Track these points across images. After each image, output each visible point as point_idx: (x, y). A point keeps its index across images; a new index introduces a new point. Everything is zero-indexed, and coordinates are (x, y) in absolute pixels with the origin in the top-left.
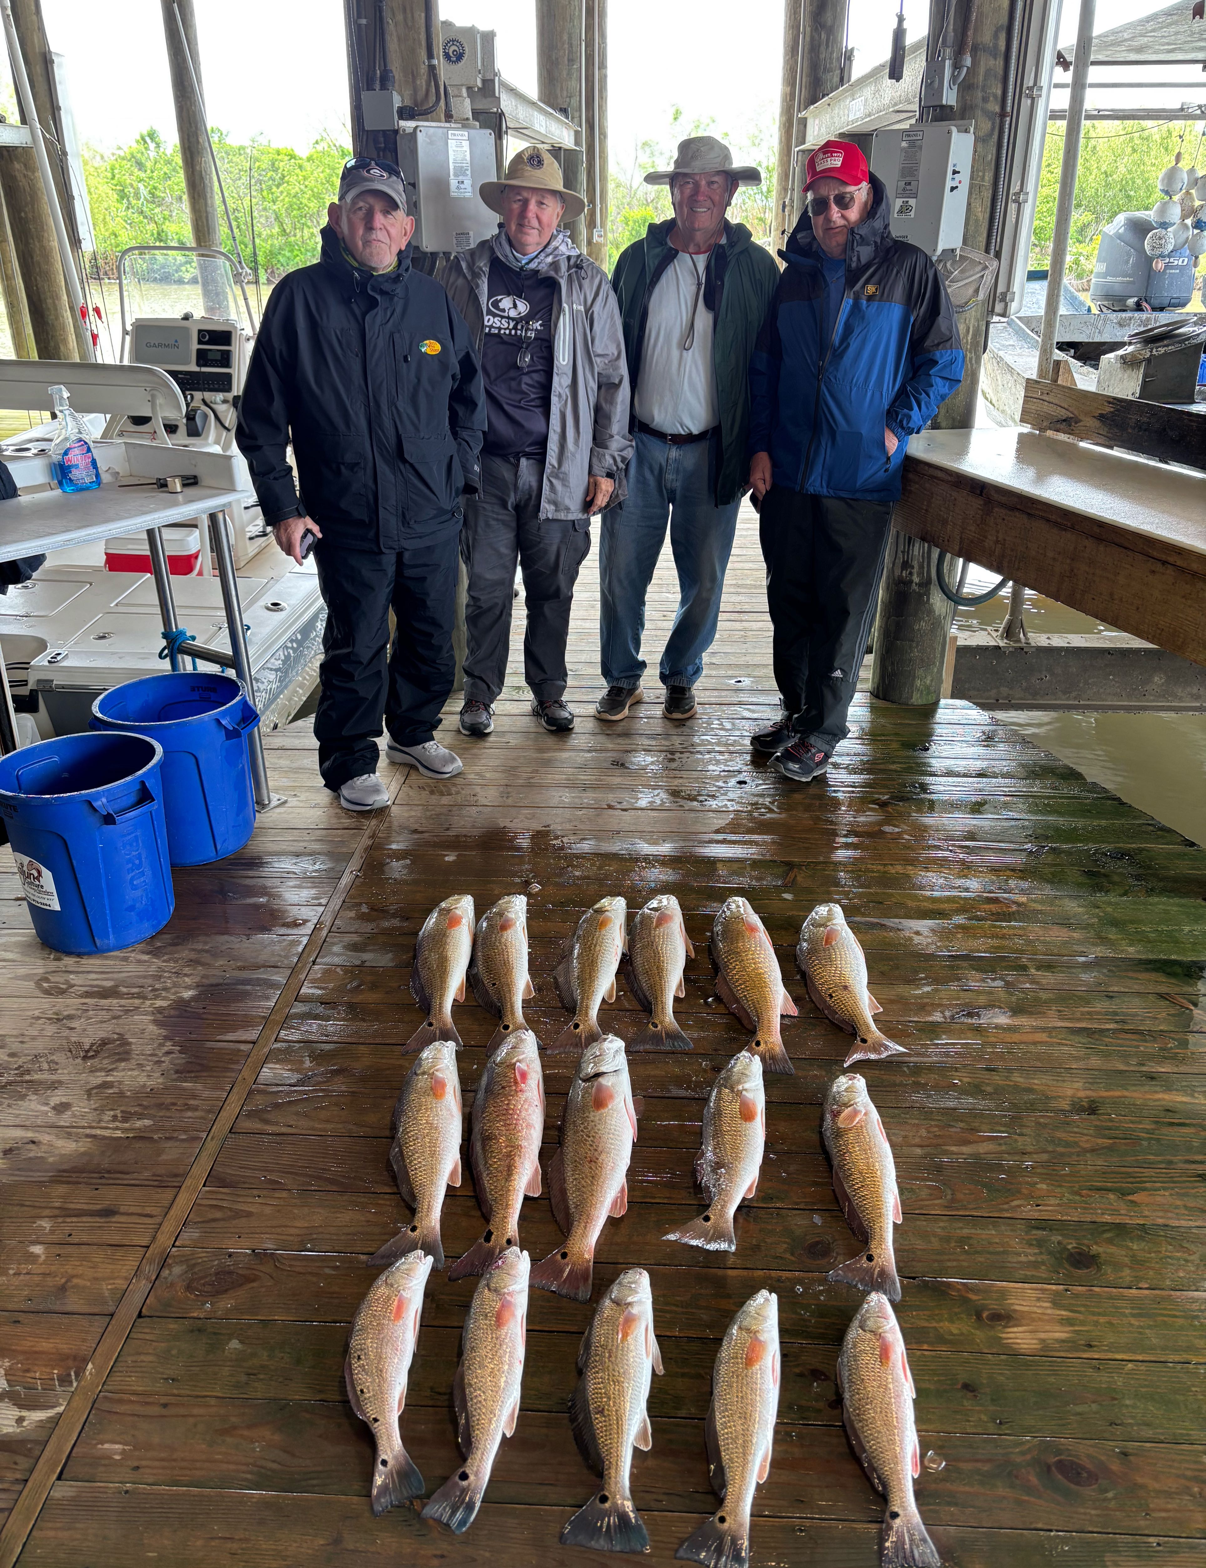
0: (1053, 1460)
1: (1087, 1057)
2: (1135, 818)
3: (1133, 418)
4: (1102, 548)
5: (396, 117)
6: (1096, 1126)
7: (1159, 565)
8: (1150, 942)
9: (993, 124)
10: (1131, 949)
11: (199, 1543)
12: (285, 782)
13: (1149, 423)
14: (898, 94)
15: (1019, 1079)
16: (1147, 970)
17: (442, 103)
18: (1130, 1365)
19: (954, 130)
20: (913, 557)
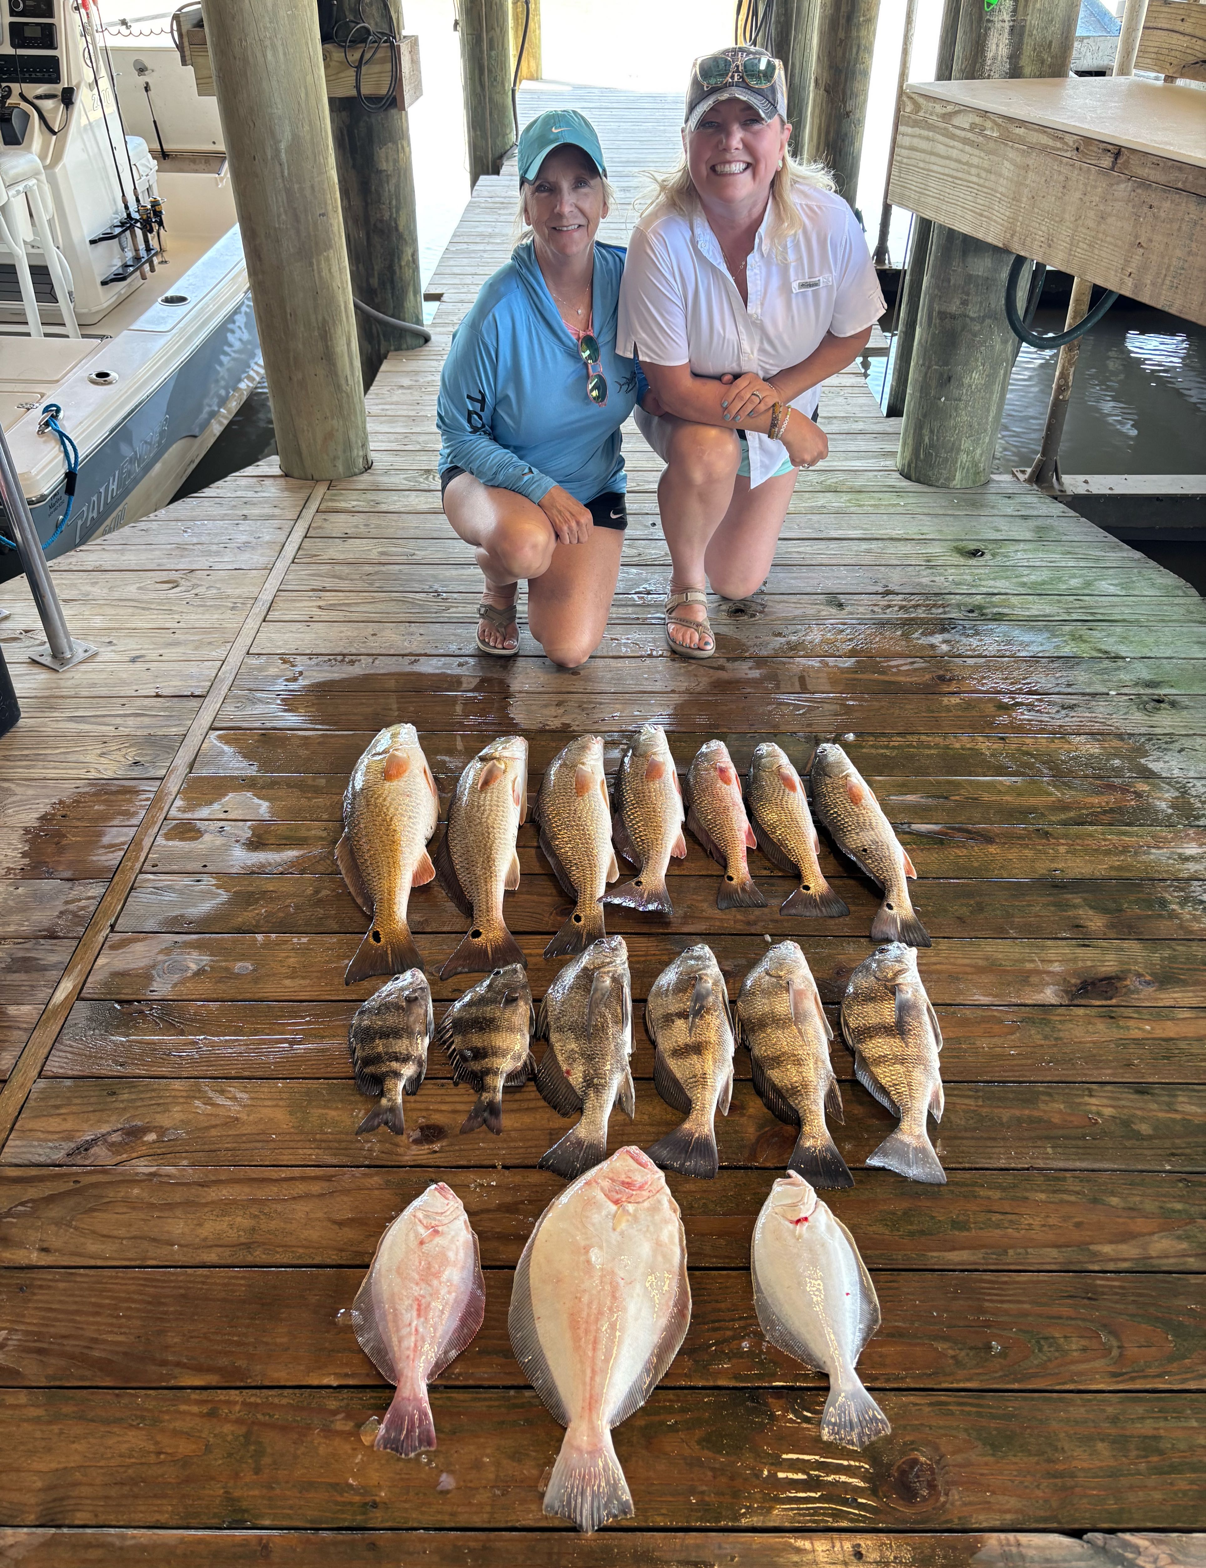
20: (969, 278)
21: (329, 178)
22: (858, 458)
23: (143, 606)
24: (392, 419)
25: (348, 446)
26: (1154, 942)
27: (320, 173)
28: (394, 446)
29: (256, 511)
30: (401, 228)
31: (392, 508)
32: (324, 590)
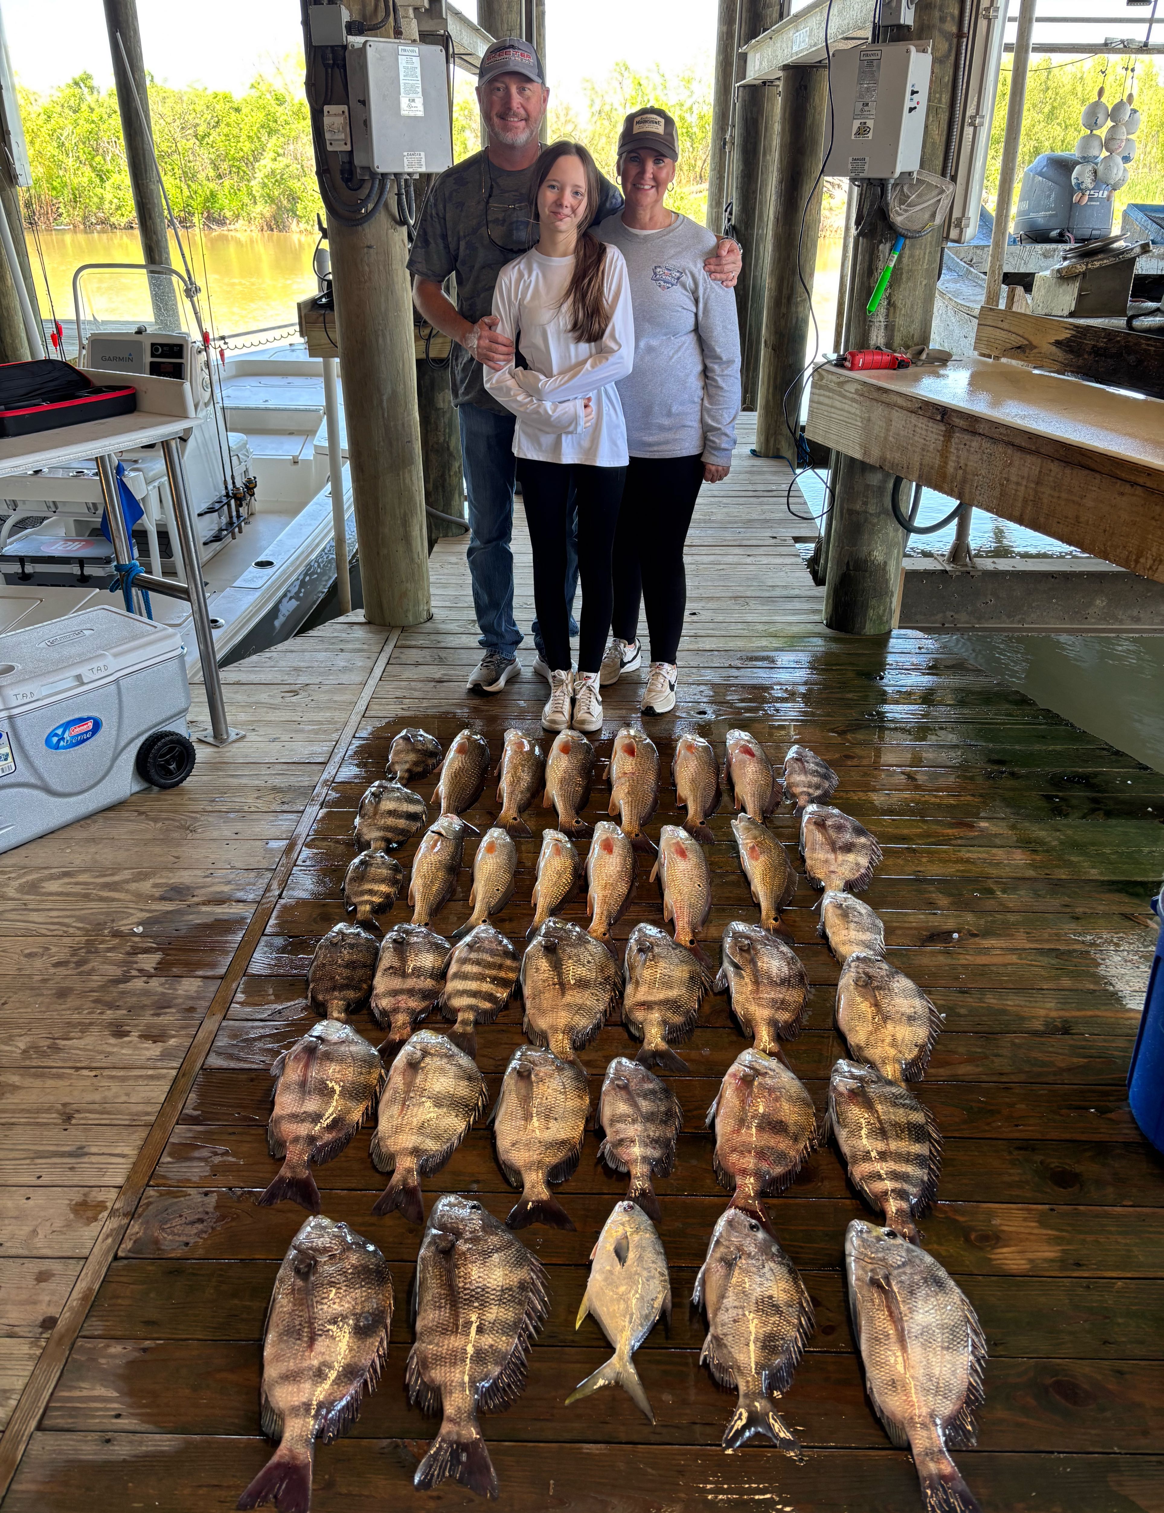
0: (1049, 1381)
1: (1057, 978)
2: (1088, 742)
3: (1089, 342)
4: (1068, 471)
5: (344, 32)
6: (1071, 1046)
7: (1128, 486)
8: (1111, 864)
9: (950, 45)
10: (1094, 871)
11: (187, 1491)
12: (243, 717)
13: (1106, 349)
14: (846, 22)
15: (992, 1001)
16: (1110, 891)
17: (391, 19)
18: (1120, 1283)
19: (913, 49)
20: (867, 487)
21: (414, 418)
22: (794, 614)
23: (274, 707)
24: (445, 586)
25: (417, 603)
26: (980, 913)
27: (409, 415)
28: (448, 604)
29: (350, 646)
30: (451, 448)
31: (449, 645)
32: (404, 697)
